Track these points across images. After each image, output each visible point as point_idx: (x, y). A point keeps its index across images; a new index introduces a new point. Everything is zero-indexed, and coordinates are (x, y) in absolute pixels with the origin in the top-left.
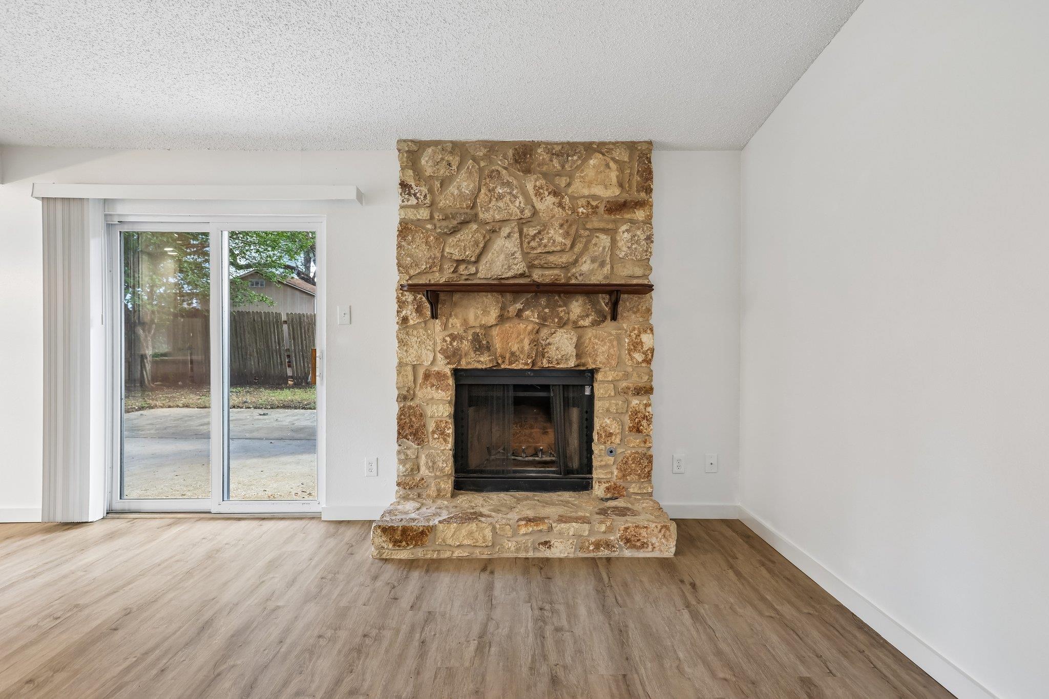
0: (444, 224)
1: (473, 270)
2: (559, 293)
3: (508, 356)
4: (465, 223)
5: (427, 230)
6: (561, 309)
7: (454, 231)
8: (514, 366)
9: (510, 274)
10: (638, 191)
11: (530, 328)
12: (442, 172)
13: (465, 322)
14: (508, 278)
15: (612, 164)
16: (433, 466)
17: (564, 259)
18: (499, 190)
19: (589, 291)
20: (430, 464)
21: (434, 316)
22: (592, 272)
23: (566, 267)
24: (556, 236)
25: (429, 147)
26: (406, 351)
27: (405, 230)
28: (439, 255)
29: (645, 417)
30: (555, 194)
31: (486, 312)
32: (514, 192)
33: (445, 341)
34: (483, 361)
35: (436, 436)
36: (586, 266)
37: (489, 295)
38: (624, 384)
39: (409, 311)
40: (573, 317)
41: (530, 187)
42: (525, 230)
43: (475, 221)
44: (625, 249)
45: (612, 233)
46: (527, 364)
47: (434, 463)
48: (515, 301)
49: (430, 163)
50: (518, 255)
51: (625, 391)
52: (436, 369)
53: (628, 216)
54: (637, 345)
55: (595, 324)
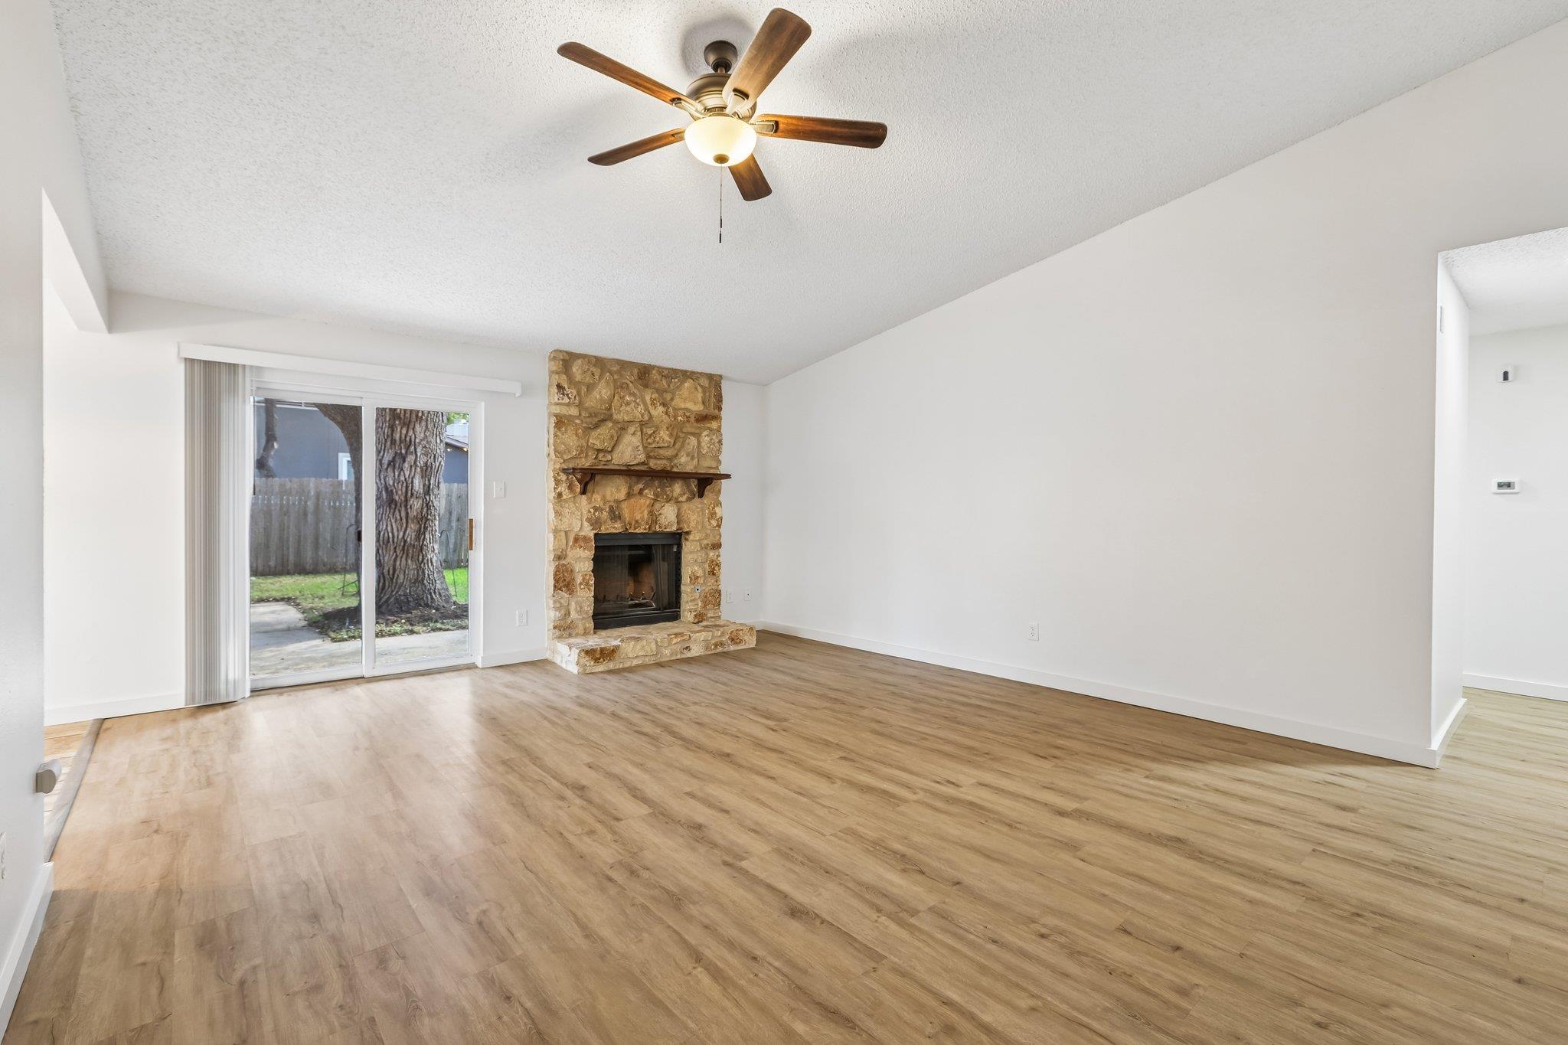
0: (588, 420)
1: (609, 457)
2: (666, 477)
3: (633, 523)
4: (604, 421)
5: (576, 424)
6: (667, 489)
7: (596, 426)
8: (637, 531)
9: (635, 462)
10: (714, 409)
11: (648, 502)
12: (587, 380)
13: (604, 497)
14: (633, 465)
15: (699, 388)
16: (580, 611)
17: (669, 453)
18: (628, 398)
19: (685, 477)
20: (579, 609)
21: (584, 492)
22: (686, 463)
23: (670, 459)
24: (664, 435)
25: (579, 358)
26: (561, 520)
27: (560, 422)
28: (585, 445)
29: (717, 564)
30: (664, 405)
31: (618, 490)
32: (638, 401)
33: (589, 512)
34: (617, 528)
35: (582, 587)
36: (683, 459)
37: (621, 477)
38: (705, 542)
39: (563, 488)
40: (675, 495)
41: (648, 398)
42: (644, 430)
43: (610, 420)
44: (706, 448)
45: (697, 436)
46: (645, 529)
47: (581, 608)
48: (637, 483)
49: (580, 371)
50: (641, 448)
51: (706, 547)
52: (583, 534)
53: (708, 425)
54: (713, 515)
55: (689, 499)
